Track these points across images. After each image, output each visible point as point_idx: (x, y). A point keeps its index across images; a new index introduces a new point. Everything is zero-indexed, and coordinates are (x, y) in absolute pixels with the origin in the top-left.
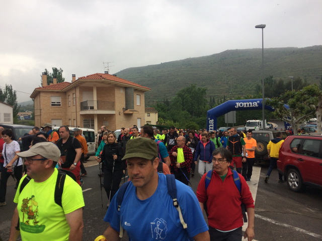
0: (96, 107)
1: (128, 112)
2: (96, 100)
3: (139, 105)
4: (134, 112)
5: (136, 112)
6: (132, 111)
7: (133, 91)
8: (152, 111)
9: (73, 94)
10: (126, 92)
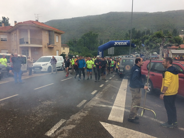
0: (29, 43)
1: (50, 46)
2: (30, 37)
3: (58, 42)
4: (54, 46)
5: (55, 46)
6: (53, 45)
7: (54, 33)
8: (66, 46)
9: (15, 33)
10: (49, 34)
